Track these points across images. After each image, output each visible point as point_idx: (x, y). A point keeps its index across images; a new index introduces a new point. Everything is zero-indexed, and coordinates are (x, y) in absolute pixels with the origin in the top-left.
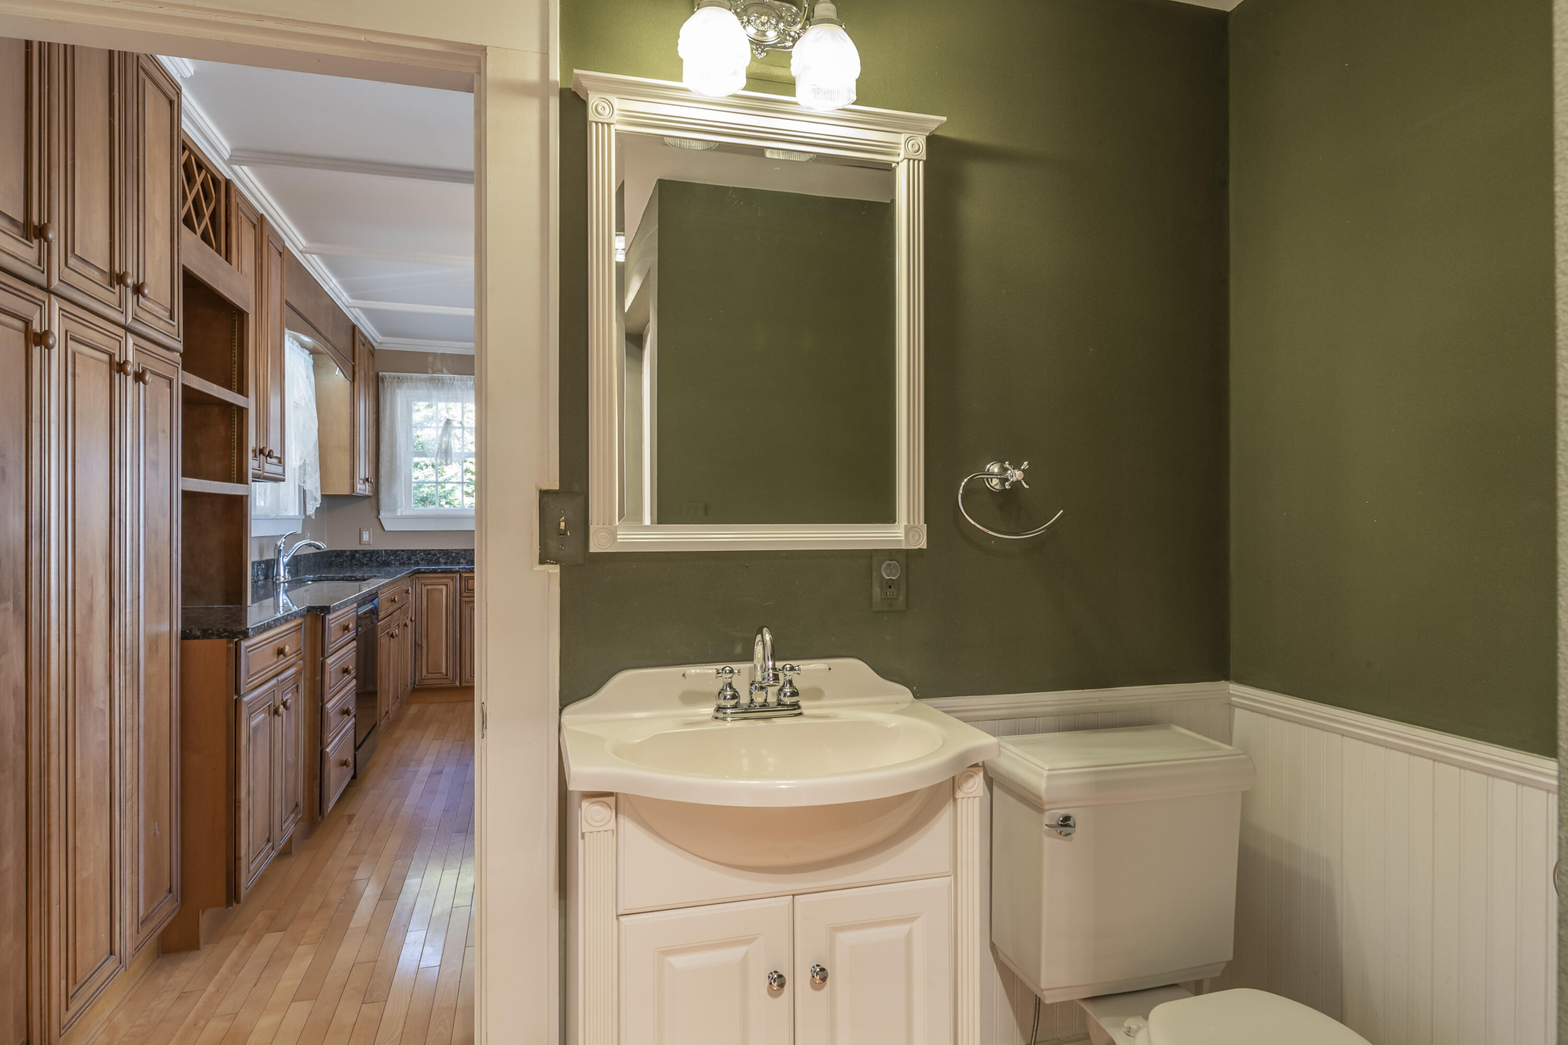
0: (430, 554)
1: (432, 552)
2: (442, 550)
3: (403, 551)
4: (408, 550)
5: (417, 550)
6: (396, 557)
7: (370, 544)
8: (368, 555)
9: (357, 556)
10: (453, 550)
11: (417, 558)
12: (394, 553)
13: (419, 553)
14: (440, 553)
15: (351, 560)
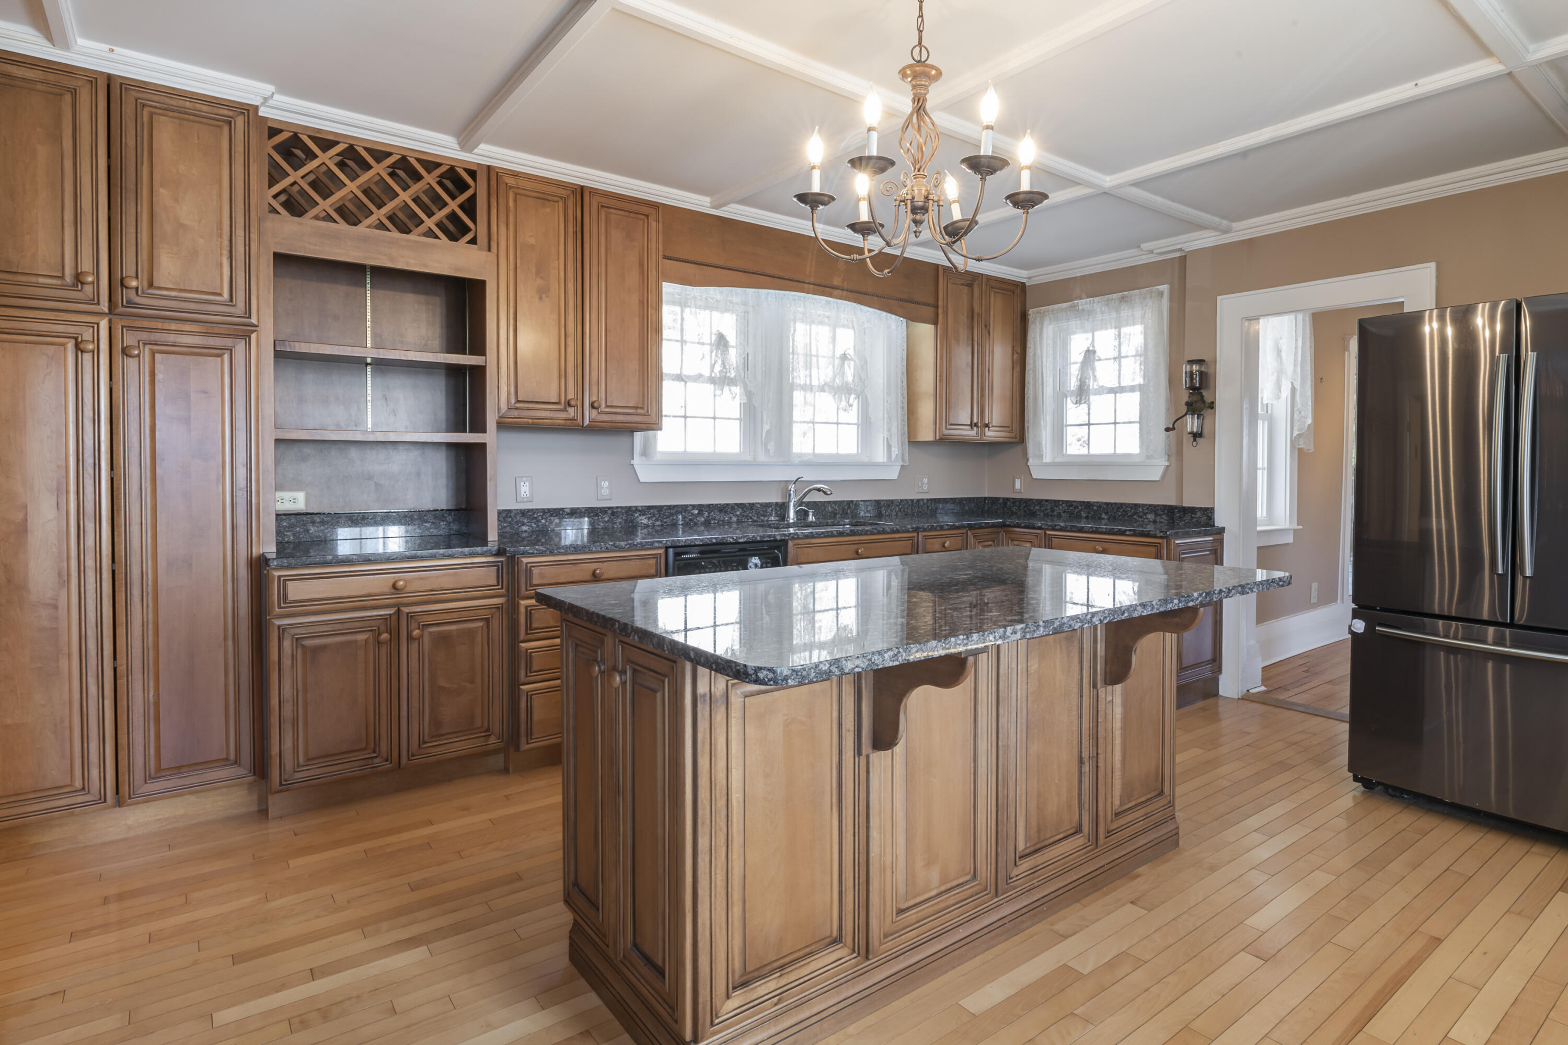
0: (1071, 506)
1: (1074, 504)
2: (1084, 502)
3: (1047, 501)
4: (1051, 500)
5: (1060, 501)
6: (1041, 507)
7: (1021, 492)
8: (1017, 503)
9: (1008, 504)
10: (1095, 502)
11: (1059, 509)
12: (1040, 502)
13: (1061, 505)
14: (1081, 506)
15: (1004, 508)
